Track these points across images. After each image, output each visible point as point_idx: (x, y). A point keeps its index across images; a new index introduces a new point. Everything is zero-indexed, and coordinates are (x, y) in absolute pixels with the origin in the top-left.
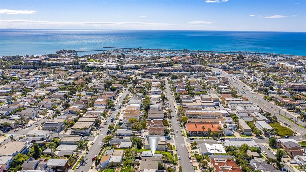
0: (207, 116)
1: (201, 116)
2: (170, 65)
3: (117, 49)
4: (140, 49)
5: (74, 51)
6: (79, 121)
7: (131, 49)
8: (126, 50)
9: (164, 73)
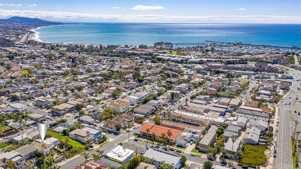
0: (191, 121)
1: (185, 120)
2: (243, 62)
3: (214, 43)
4: (240, 44)
5: (170, 43)
6: (68, 103)
7: (230, 43)
8: (224, 44)
9: (224, 70)
